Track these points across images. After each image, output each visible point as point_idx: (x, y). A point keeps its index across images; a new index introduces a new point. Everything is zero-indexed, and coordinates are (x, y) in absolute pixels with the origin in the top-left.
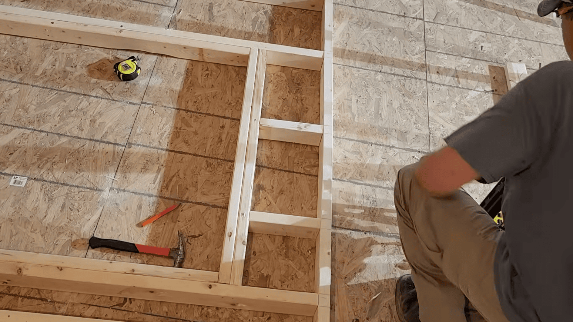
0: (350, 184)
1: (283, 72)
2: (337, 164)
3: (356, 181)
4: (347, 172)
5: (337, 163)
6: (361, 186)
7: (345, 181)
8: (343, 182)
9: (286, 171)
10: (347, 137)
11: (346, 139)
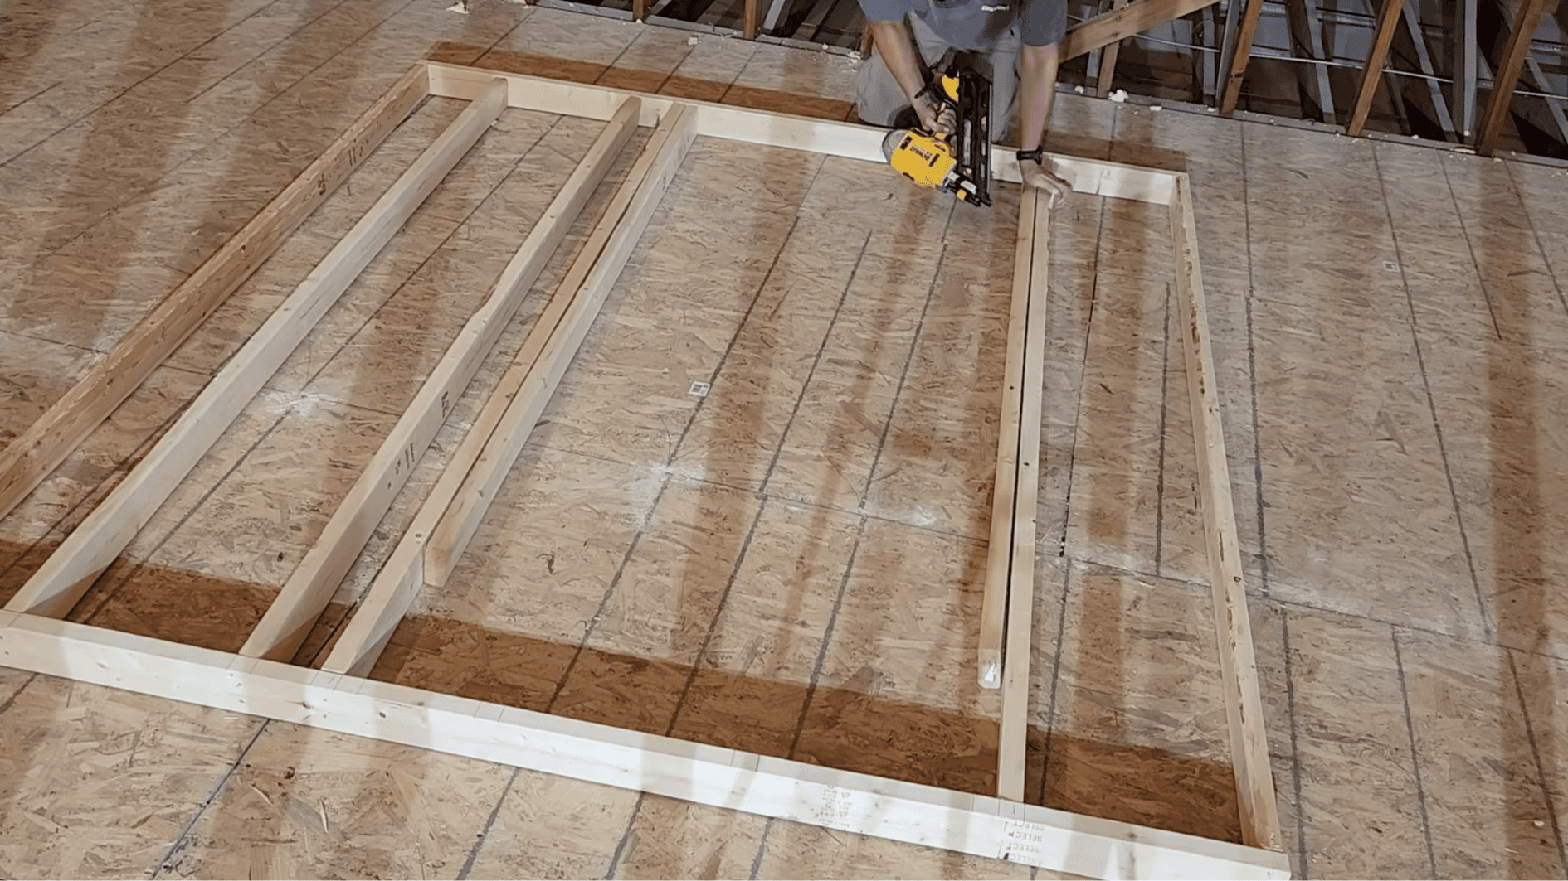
0: (621, 834)
1: (981, 753)
2: (682, 818)
3: (627, 848)
4: (655, 834)
5: (687, 818)
6: (612, 855)
7: (631, 824)
8: (628, 819)
9: (675, 715)
10: (765, 856)
11: (761, 854)
